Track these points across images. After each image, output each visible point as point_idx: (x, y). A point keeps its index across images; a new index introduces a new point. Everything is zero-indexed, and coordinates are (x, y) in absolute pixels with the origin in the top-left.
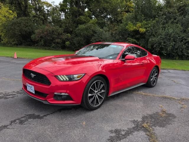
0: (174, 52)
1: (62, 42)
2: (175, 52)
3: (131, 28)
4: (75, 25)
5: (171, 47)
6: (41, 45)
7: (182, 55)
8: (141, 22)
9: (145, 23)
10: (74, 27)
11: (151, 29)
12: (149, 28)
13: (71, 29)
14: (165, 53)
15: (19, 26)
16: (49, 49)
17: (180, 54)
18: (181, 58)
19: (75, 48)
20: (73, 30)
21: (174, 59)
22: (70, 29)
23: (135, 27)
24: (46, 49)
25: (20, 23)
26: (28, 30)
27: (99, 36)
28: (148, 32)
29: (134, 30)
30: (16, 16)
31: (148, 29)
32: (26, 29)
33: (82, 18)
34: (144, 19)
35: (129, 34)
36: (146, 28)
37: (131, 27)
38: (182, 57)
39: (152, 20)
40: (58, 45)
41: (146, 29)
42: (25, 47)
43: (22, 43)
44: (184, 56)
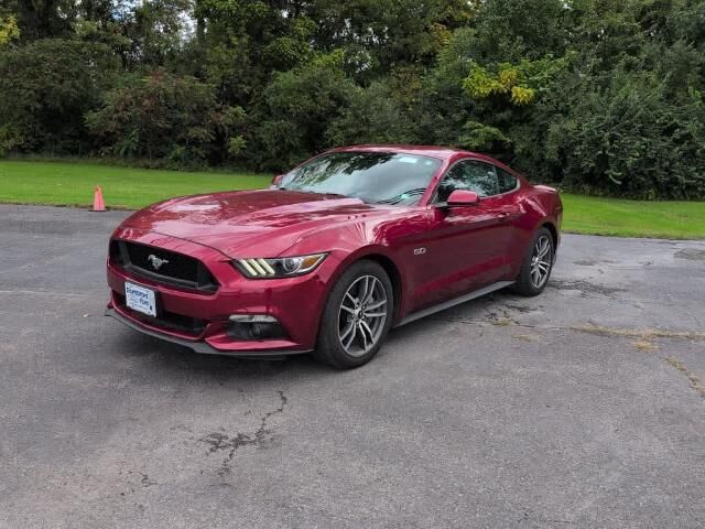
0: (642, 174)
1: (214, 138)
2: (646, 171)
3: (479, 85)
4: (258, 71)
5: (638, 154)
6: (126, 153)
7: (670, 182)
8: (515, 62)
9: (530, 65)
10: (257, 80)
11: (554, 90)
12: (543, 85)
13: (246, 89)
14: (615, 177)
15: (33, 76)
16: (160, 167)
17: (663, 178)
18: (664, 194)
19: (264, 159)
20: (251, 92)
21: (642, 199)
22: (240, 86)
23: (494, 84)
24: (147, 167)
25: (37, 64)
26: (74, 93)
27: (356, 116)
28: (544, 99)
29: (492, 93)
30: (16, 33)
31: (541, 89)
32: (66, 87)
33: (286, 43)
34: (524, 54)
35: (469, 108)
36: (533, 85)
37: (482, 83)
38: (669, 190)
39: (552, 56)
40: (194, 149)
41: (535, 87)
42: (58, 158)
43: (42, 144)
44: (675, 188)
